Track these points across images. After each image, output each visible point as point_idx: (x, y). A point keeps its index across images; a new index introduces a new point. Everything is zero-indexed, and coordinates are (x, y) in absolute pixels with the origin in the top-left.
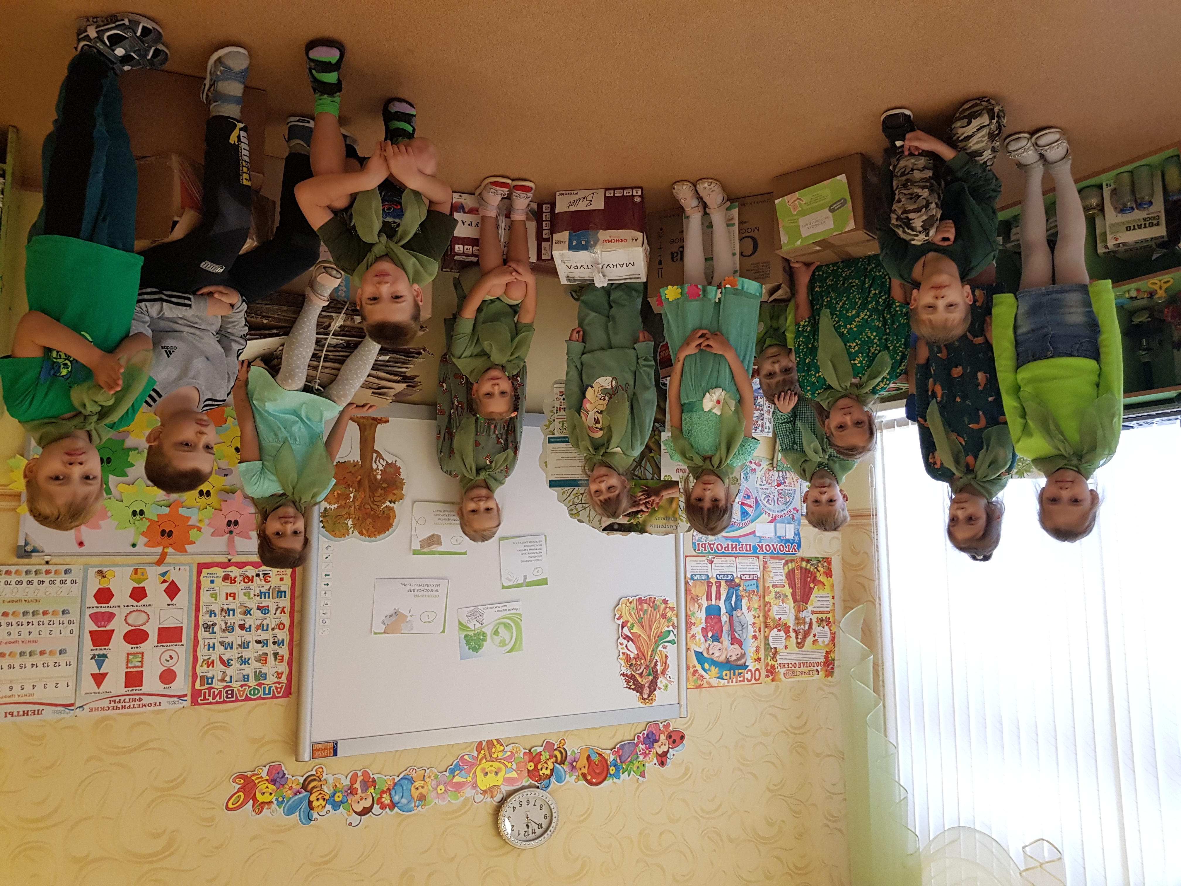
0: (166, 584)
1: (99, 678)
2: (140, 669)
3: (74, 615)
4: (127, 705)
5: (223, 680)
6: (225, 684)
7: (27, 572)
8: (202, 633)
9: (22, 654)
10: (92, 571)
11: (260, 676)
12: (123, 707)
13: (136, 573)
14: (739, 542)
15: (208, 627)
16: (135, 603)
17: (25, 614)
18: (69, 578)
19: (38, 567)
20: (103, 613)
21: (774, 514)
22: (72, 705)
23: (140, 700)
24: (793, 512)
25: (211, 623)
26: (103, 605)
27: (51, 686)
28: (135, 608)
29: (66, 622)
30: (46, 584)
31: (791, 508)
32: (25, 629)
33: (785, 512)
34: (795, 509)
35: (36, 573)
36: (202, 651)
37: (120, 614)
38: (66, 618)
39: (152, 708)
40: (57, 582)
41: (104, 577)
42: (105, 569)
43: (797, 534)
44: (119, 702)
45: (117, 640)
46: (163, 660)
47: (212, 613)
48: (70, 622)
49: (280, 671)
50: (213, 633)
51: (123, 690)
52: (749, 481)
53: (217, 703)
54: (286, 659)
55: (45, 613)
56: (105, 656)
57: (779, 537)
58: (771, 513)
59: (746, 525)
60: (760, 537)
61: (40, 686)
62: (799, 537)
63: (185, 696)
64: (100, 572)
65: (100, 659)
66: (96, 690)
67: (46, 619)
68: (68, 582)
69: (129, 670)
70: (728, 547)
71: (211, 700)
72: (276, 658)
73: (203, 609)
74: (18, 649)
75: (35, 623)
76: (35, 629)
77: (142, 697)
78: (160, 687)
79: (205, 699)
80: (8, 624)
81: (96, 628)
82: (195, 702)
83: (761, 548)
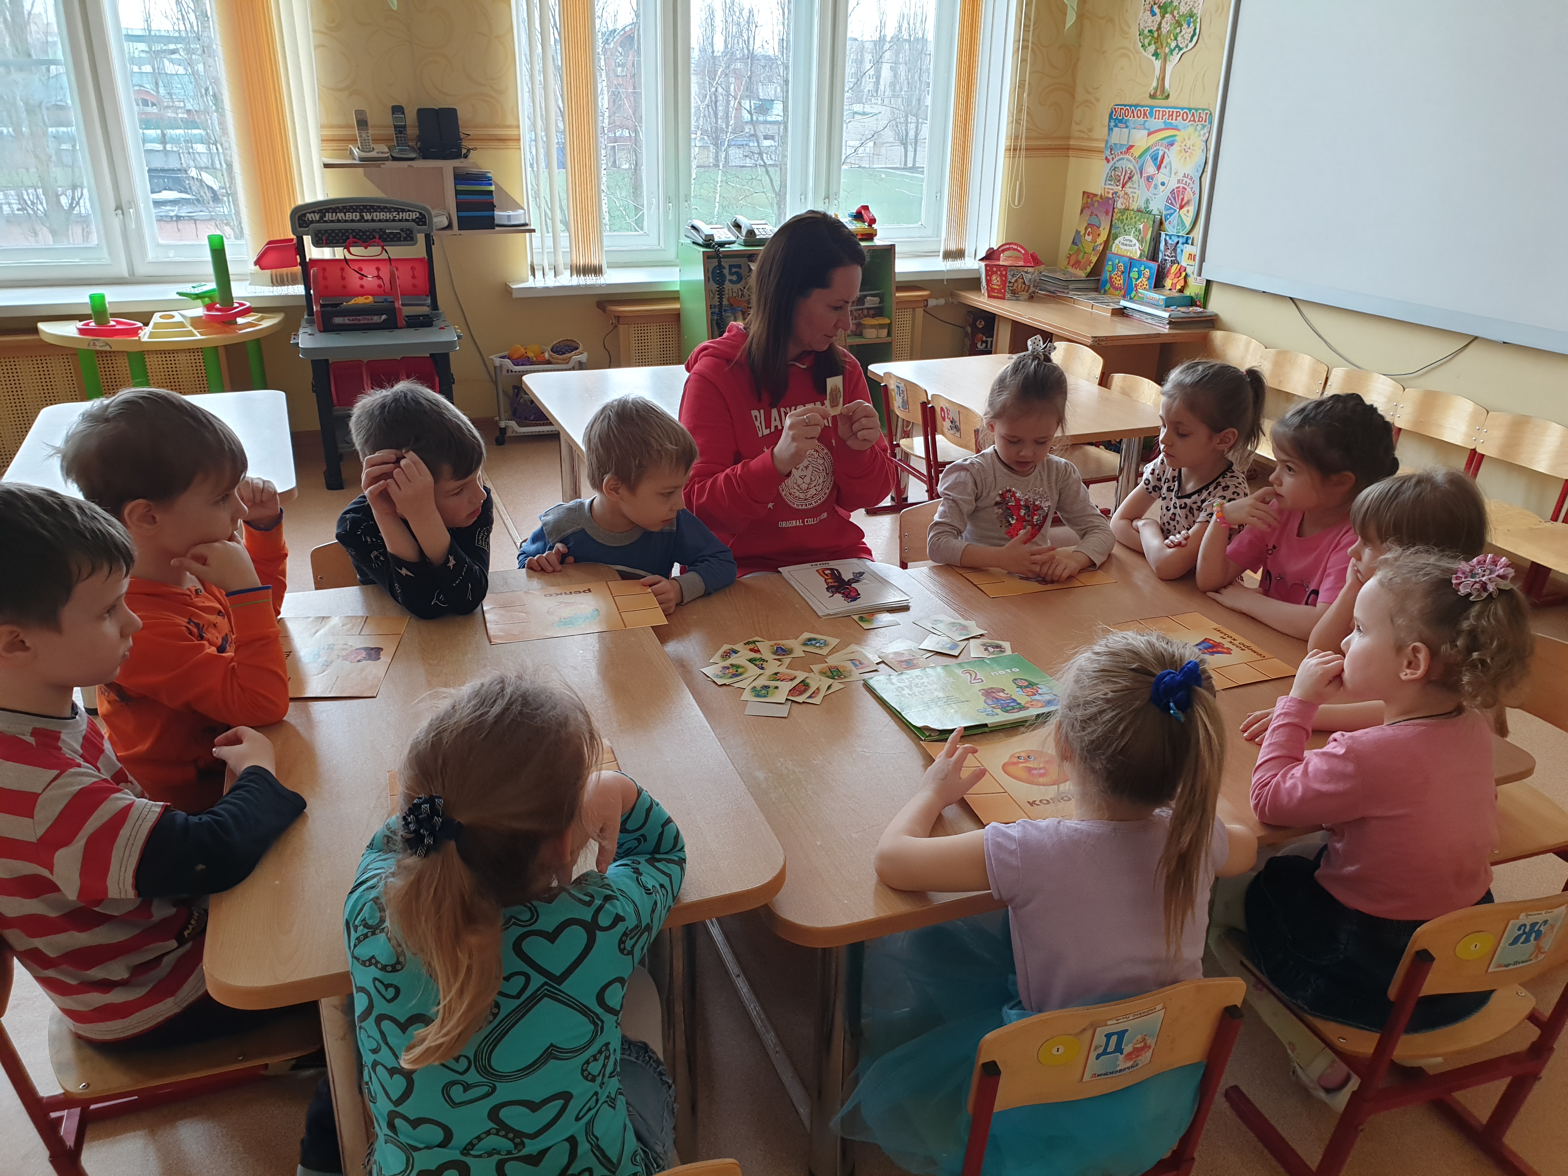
14: (1165, 122)
21: (1127, 156)
24: (1110, 158)
31: (1112, 163)
33: (1118, 158)
34: (1108, 161)
43: (1110, 130)
52: (1144, 199)
57: (1127, 127)
58: (1129, 157)
59: (1156, 144)
60: (1145, 129)
62: (1109, 126)
70: (1177, 116)
83: (1145, 114)
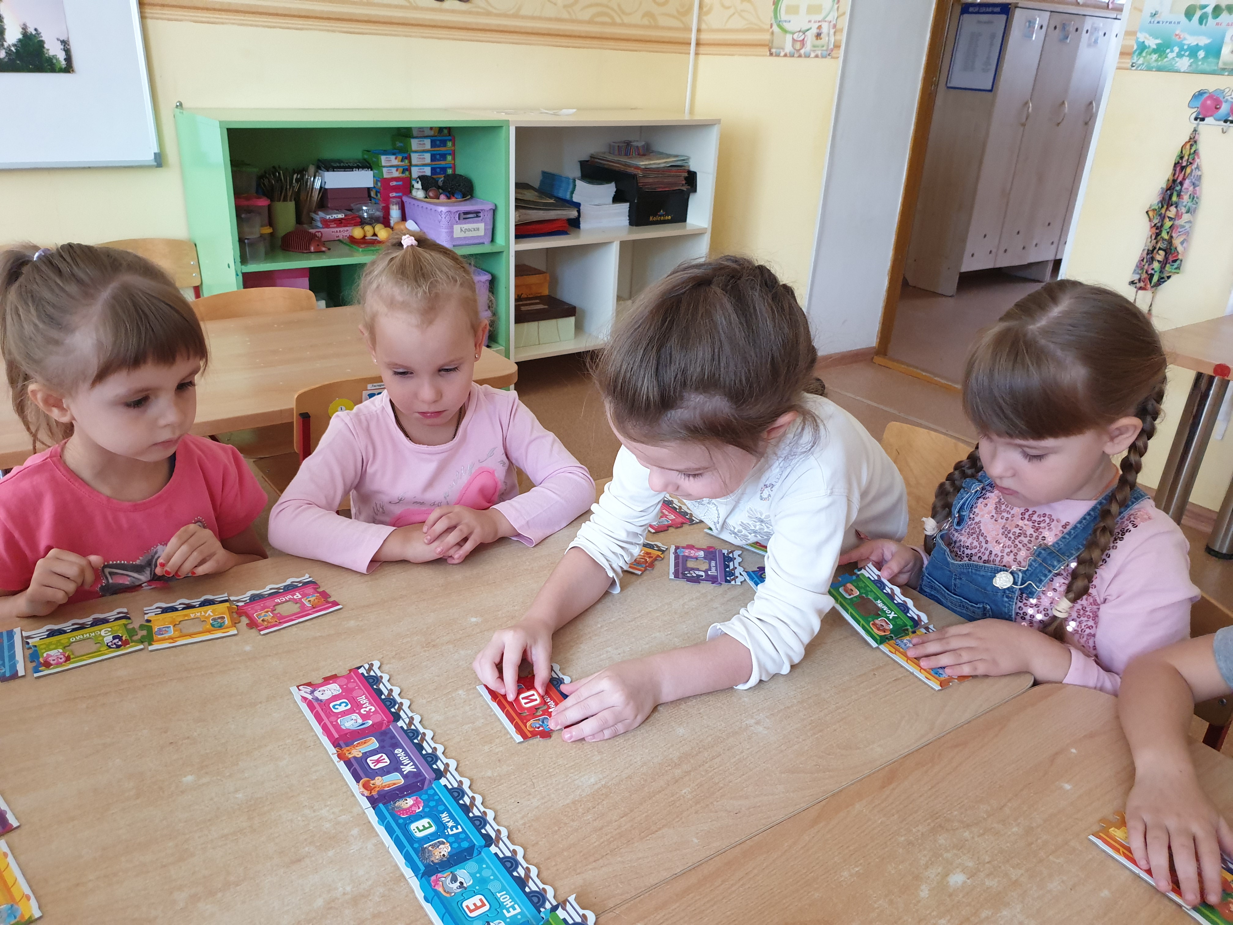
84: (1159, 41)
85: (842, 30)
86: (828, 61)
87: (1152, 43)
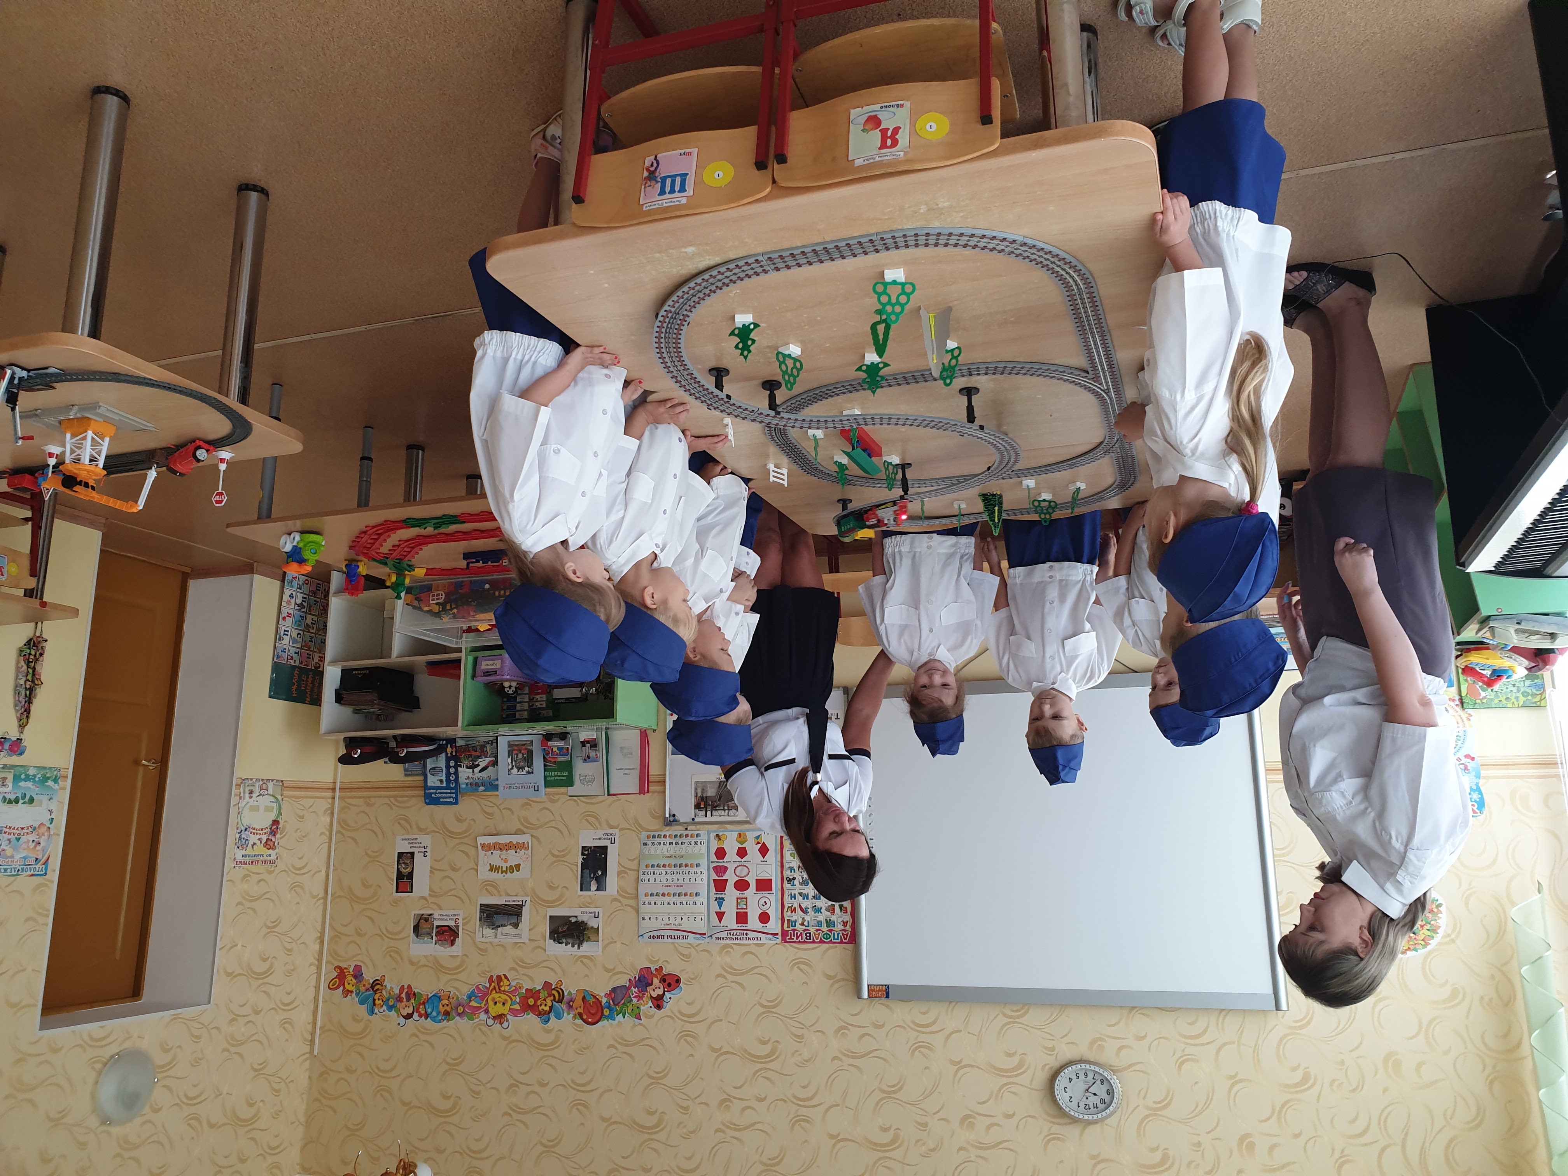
0: (760, 845)
1: (720, 915)
2: (746, 911)
3: (704, 867)
4: (739, 937)
5: (802, 924)
6: (804, 928)
7: (676, 836)
8: (787, 885)
9: (674, 895)
10: (713, 835)
11: (829, 923)
12: (736, 939)
13: (740, 836)
15: (791, 880)
16: (740, 859)
17: (675, 866)
18: (699, 840)
19: (681, 832)
20: (720, 867)
22: (705, 934)
23: (747, 934)
24: (1464, 760)
25: (791, 877)
26: (720, 861)
27: (692, 919)
28: (740, 864)
29: (698, 873)
30: (686, 844)
32: (675, 877)
34: (1467, 756)
35: (681, 836)
36: (787, 899)
37: (731, 867)
38: (698, 870)
39: (755, 942)
40: (692, 843)
41: (720, 839)
42: (720, 834)
44: (733, 934)
45: (730, 886)
46: (760, 905)
47: (792, 869)
48: (701, 873)
49: (845, 921)
50: (794, 885)
51: (735, 926)
53: (799, 942)
54: (849, 910)
55: (686, 866)
56: (723, 899)
61: (685, 918)
62: (1481, 793)
63: (777, 934)
64: (717, 836)
65: (720, 901)
66: (718, 924)
67: (686, 870)
68: (699, 843)
69: (738, 911)
71: (795, 940)
72: (841, 910)
73: (786, 866)
74: (672, 890)
75: (681, 873)
76: (681, 877)
77: (748, 932)
78: (759, 926)
79: (791, 938)
80: (666, 873)
81: (717, 878)
82: (784, 940)
84: (46, 784)
85: (236, 795)
86: (244, 777)
87: (50, 783)
